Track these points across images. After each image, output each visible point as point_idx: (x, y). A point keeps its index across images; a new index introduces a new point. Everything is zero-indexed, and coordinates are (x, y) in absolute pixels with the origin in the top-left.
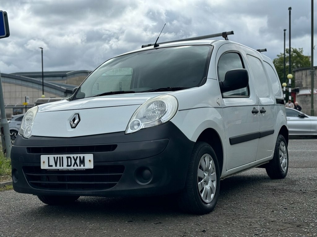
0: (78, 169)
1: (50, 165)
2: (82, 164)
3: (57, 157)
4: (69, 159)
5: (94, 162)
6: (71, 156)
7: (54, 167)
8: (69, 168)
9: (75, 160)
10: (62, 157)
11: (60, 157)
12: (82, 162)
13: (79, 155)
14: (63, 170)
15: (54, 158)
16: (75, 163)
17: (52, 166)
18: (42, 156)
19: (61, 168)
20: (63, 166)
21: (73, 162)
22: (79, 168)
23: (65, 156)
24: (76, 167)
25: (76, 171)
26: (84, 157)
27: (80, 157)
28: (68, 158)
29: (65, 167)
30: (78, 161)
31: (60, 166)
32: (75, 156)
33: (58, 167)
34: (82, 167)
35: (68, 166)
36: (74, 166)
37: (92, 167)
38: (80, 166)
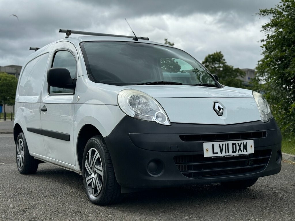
0: (242, 155)
1: (215, 152)
2: (245, 150)
3: (223, 144)
4: (234, 146)
5: (254, 147)
6: (236, 142)
7: (219, 154)
8: (234, 154)
9: (240, 146)
10: (228, 144)
11: (225, 144)
12: (245, 148)
13: (242, 142)
14: (228, 156)
15: (219, 145)
16: (240, 149)
17: (217, 153)
18: (204, 144)
19: (227, 154)
20: (228, 153)
21: (238, 148)
22: (243, 153)
23: (230, 143)
24: (240, 153)
25: (241, 157)
26: (246, 143)
27: (243, 143)
28: (233, 144)
29: (231, 153)
30: (242, 147)
31: (226, 153)
32: (240, 142)
33: (224, 154)
34: (245, 153)
35: (233, 152)
36: (238, 152)
37: (253, 152)
38: (244, 152)
